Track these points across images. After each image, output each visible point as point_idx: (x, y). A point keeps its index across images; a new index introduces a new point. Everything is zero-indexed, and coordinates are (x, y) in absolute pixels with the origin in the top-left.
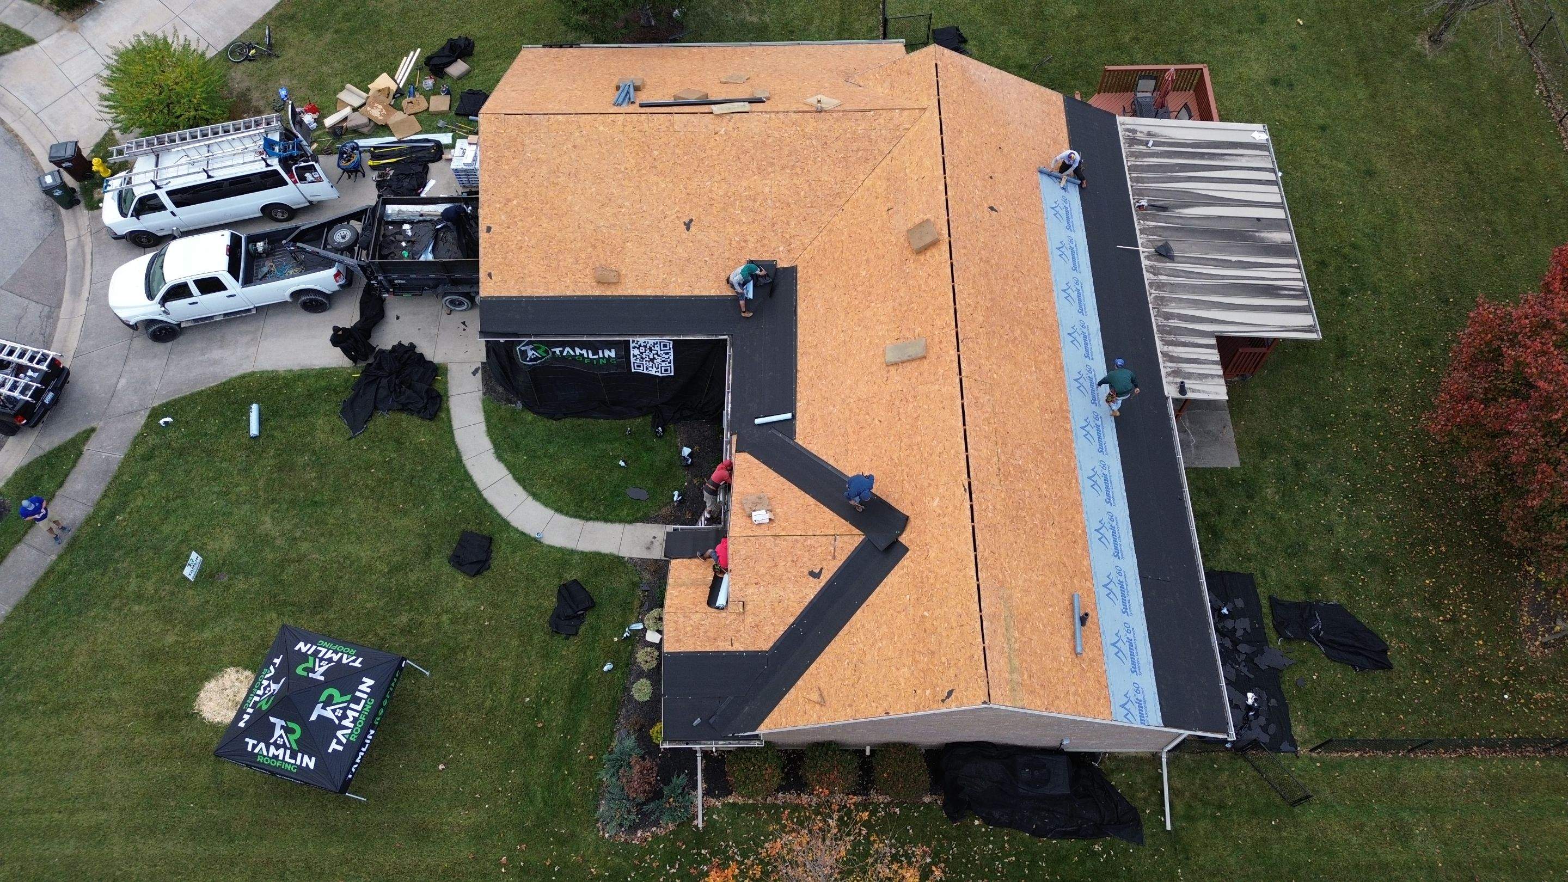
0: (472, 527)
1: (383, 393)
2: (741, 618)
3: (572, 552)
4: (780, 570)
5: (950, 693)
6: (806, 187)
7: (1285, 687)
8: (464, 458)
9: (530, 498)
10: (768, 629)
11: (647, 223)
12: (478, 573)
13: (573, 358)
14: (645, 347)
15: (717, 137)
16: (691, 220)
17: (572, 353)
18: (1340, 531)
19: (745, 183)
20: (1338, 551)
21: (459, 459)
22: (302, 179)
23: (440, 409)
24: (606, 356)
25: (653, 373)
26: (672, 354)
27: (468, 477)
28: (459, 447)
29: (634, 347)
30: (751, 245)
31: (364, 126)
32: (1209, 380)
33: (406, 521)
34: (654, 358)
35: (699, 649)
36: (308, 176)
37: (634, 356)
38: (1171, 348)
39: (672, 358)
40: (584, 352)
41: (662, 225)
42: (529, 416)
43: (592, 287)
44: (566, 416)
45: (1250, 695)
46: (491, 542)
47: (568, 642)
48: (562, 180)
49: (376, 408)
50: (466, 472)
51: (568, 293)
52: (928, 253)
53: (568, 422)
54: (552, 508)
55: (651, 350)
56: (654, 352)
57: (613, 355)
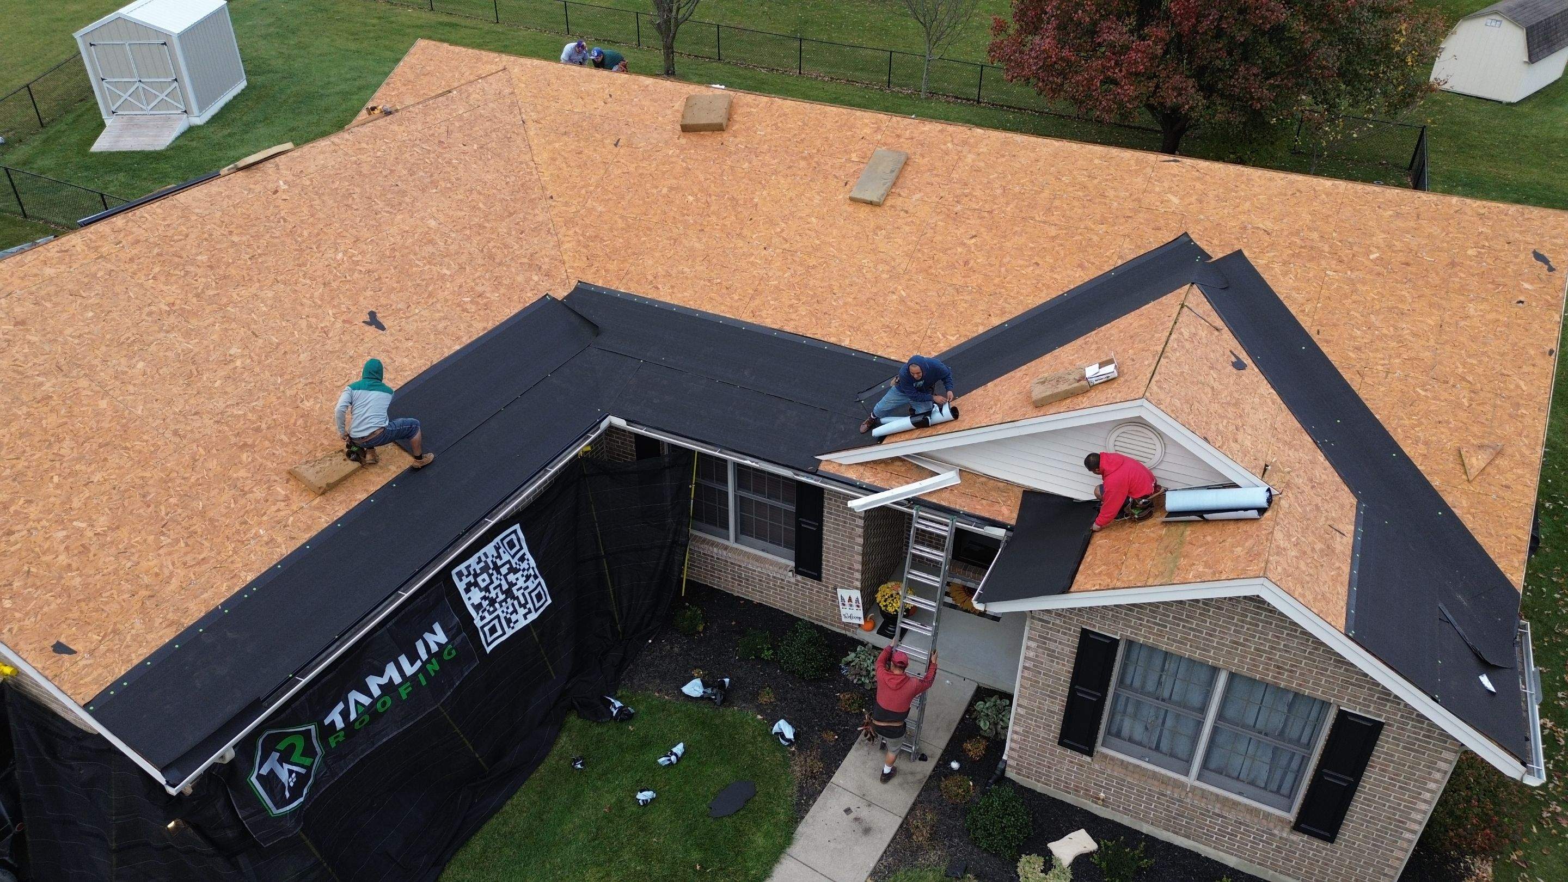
5: (1539, 257)
6: (477, 197)
13: (374, 711)
14: (485, 569)
15: (281, 195)
17: (365, 700)
19: (393, 231)
24: (434, 648)
25: (522, 623)
26: (528, 556)
29: (467, 590)
30: (493, 297)
34: (511, 585)
37: (478, 607)
39: (533, 562)
40: (391, 672)
55: (497, 568)
56: (504, 570)
57: (441, 637)
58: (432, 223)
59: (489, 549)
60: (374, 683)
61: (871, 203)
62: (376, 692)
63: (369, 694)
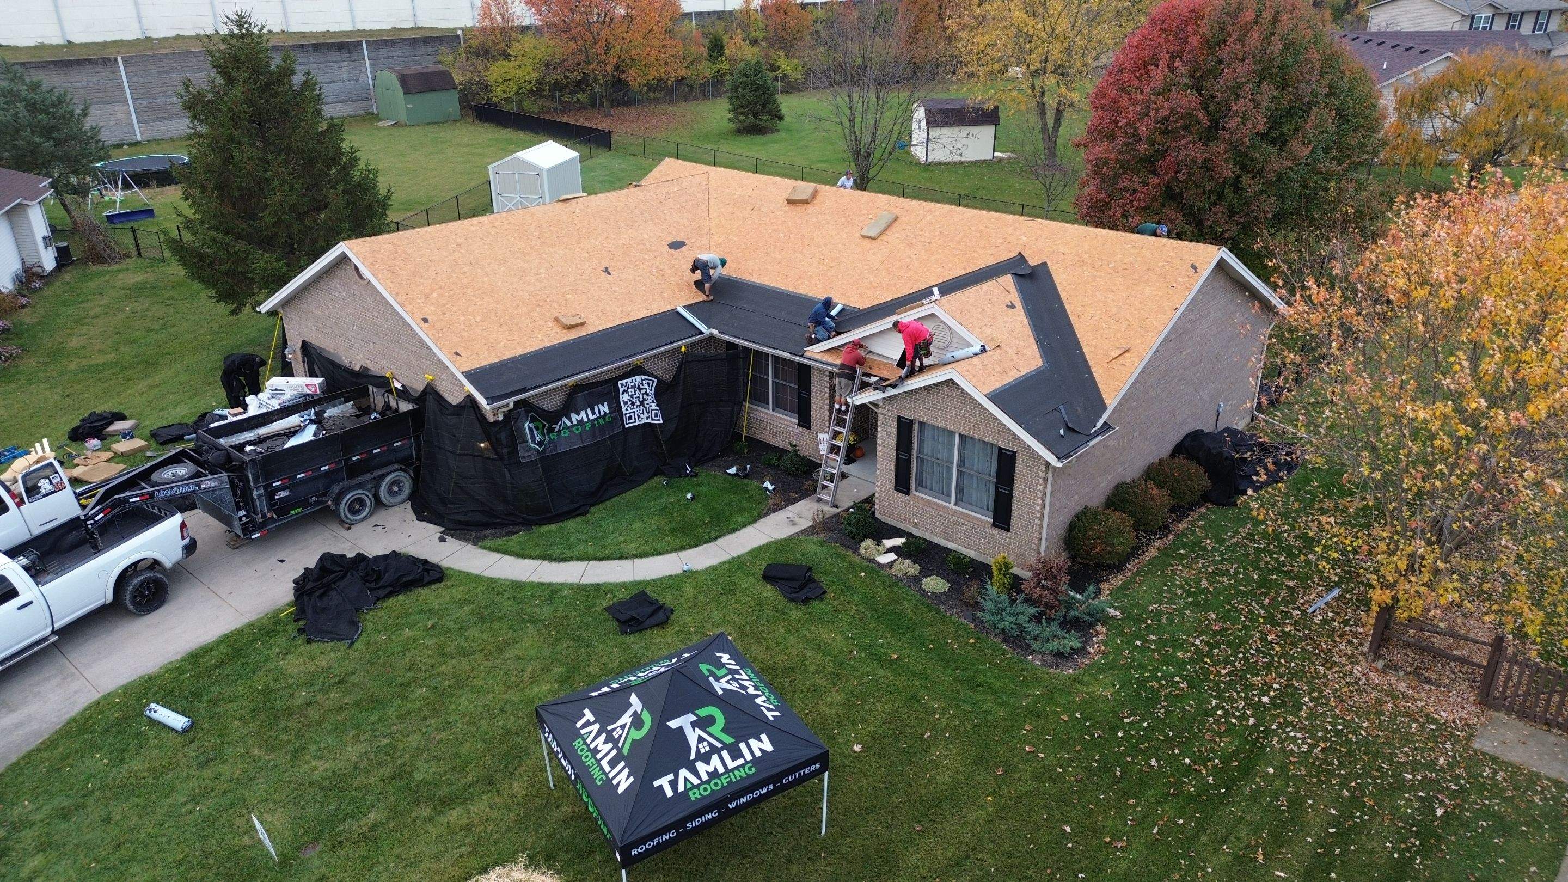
2: (1003, 350)
3: (735, 559)
4: (989, 312)
9: (637, 559)
10: (1027, 351)
11: (571, 279)
13: (571, 431)
16: (606, 268)
27: (548, 584)
28: (504, 578)
35: (1004, 383)
40: (583, 414)
41: (586, 277)
42: (552, 529)
46: (647, 595)
48: (467, 268)
50: (540, 584)
57: (607, 409)
58: (646, 236)
60: (575, 417)
61: (870, 238)
62: (575, 422)
63: (571, 422)
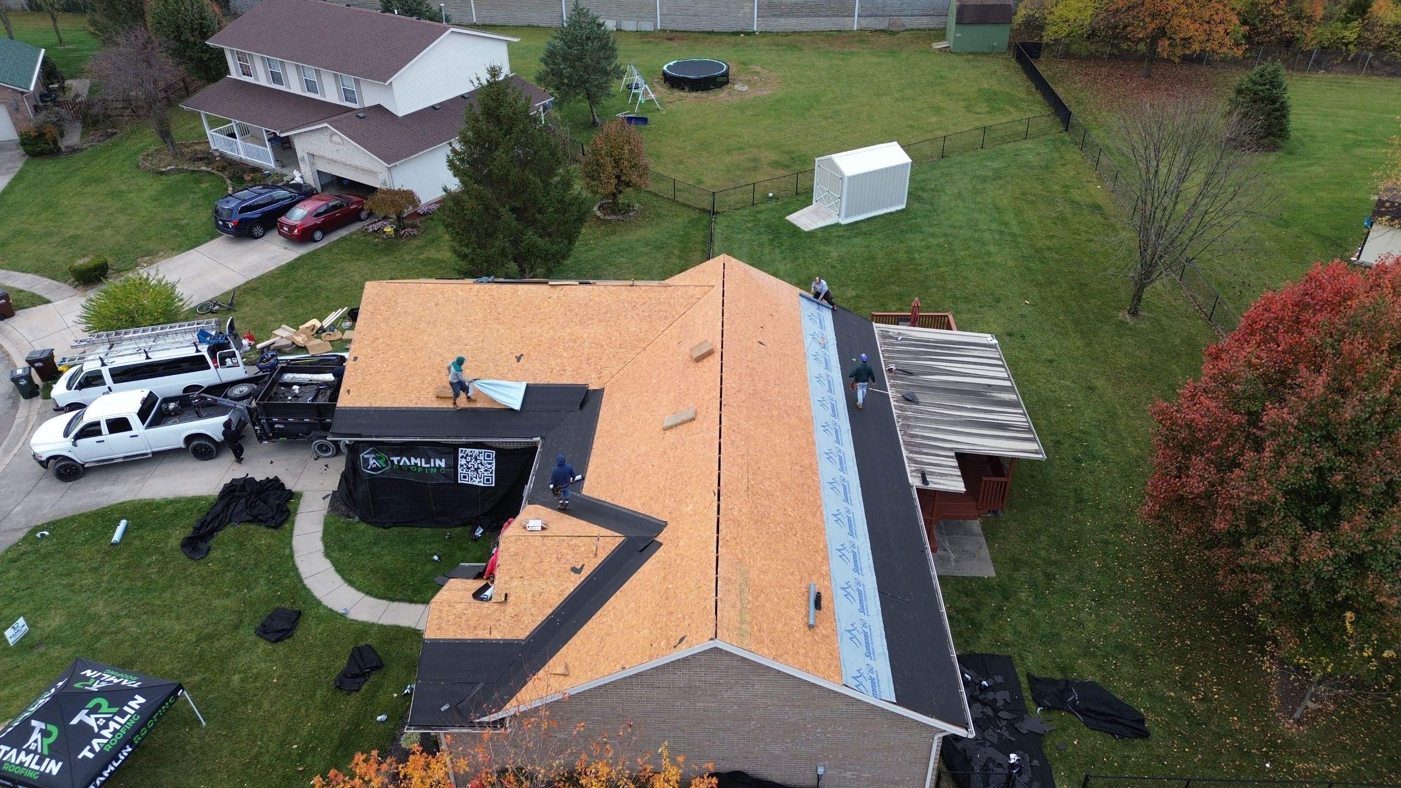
0: (287, 605)
1: (240, 507)
2: (503, 607)
3: (373, 624)
4: (545, 566)
6: (617, 334)
7: (1047, 751)
8: (295, 556)
9: (346, 585)
10: (526, 619)
11: (486, 356)
12: (280, 640)
13: (409, 468)
14: (471, 456)
15: (550, 300)
16: (522, 355)
17: (408, 463)
18: (1091, 626)
19: (568, 331)
20: (1089, 641)
21: (291, 556)
22: (223, 363)
23: (285, 521)
24: (437, 465)
25: (476, 483)
26: (494, 464)
27: (295, 569)
28: (294, 548)
29: (462, 457)
30: (568, 373)
31: (287, 346)
32: (949, 478)
33: (227, 602)
34: (478, 468)
35: (459, 637)
36: (228, 361)
37: (462, 466)
38: (915, 455)
39: (494, 468)
40: (418, 461)
41: (498, 358)
42: (363, 526)
43: (432, 401)
44: (395, 525)
45: (1012, 756)
46: (298, 618)
47: (348, 697)
48: (423, 326)
49: (230, 521)
50: (294, 565)
51: (411, 405)
52: (705, 360)
53: (395, 530)
54: (363, 592)
55: (476, 459)
56: (479, 461)
57: (443, 464)
59: (477, 451)
62: (412, 463)
63: (410, 462)
